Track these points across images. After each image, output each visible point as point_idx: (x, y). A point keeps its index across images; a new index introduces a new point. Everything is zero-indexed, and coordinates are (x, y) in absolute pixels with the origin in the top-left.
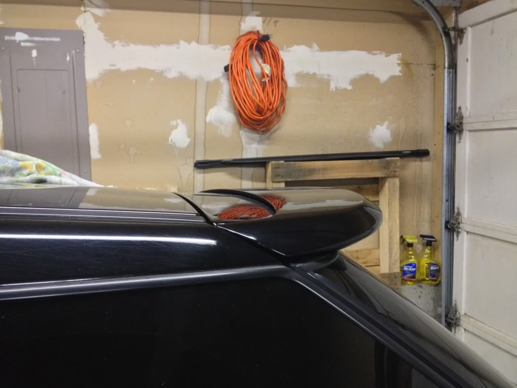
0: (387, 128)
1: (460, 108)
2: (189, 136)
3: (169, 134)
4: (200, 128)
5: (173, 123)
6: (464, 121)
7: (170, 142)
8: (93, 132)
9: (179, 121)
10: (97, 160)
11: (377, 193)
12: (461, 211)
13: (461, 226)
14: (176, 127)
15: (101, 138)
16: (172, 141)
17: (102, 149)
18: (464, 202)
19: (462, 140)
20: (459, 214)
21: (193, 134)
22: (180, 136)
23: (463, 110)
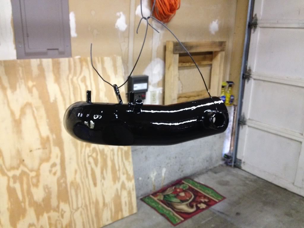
0: (217, 23)
1: (256, 15)
2: (126, 23)
3: (115, 22)
4: (132, 18)
5: (118, 14)
6: (258, 22)
7: (116, 27)
8: (72, 18)
9: (121, 13)
10: (74, 38)
11: (211, 60)
12: (252, 69)
13: (251, 76)
14: (119, 17)
15: (77, 23)
16: (117, 26)
17: (77, 31)
18: (254, 64)
19: (256, 32)
20: (250, 70)
21: (128, 22)
22: (121, 23)
23: (258, 16)
